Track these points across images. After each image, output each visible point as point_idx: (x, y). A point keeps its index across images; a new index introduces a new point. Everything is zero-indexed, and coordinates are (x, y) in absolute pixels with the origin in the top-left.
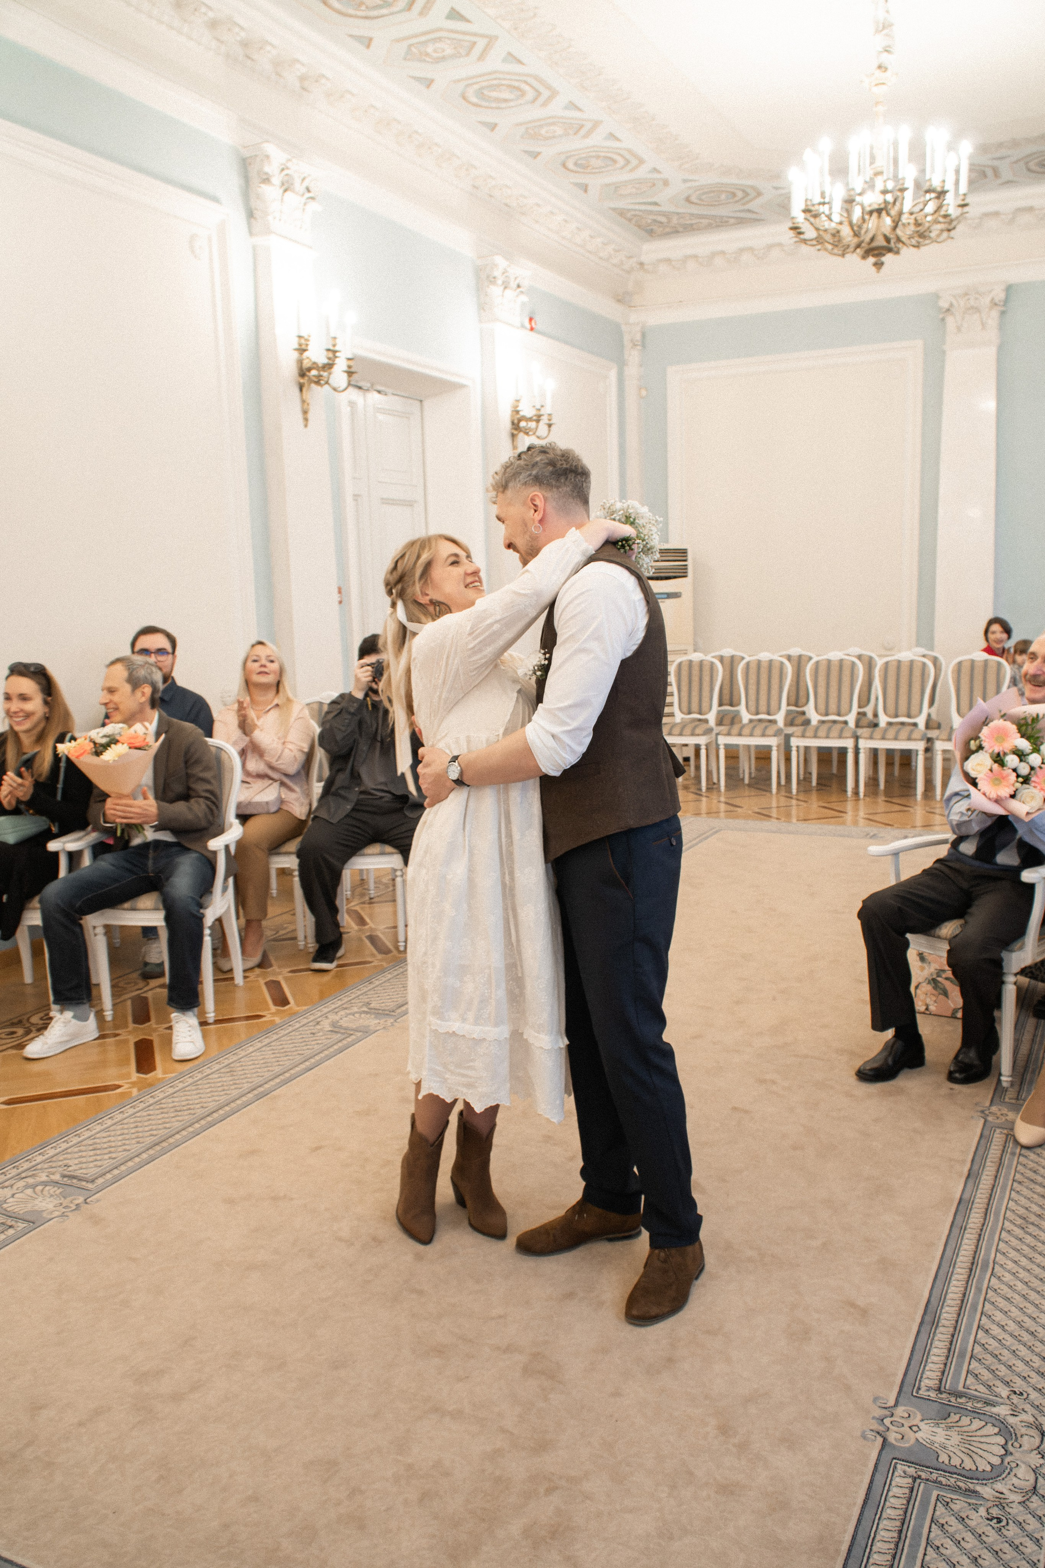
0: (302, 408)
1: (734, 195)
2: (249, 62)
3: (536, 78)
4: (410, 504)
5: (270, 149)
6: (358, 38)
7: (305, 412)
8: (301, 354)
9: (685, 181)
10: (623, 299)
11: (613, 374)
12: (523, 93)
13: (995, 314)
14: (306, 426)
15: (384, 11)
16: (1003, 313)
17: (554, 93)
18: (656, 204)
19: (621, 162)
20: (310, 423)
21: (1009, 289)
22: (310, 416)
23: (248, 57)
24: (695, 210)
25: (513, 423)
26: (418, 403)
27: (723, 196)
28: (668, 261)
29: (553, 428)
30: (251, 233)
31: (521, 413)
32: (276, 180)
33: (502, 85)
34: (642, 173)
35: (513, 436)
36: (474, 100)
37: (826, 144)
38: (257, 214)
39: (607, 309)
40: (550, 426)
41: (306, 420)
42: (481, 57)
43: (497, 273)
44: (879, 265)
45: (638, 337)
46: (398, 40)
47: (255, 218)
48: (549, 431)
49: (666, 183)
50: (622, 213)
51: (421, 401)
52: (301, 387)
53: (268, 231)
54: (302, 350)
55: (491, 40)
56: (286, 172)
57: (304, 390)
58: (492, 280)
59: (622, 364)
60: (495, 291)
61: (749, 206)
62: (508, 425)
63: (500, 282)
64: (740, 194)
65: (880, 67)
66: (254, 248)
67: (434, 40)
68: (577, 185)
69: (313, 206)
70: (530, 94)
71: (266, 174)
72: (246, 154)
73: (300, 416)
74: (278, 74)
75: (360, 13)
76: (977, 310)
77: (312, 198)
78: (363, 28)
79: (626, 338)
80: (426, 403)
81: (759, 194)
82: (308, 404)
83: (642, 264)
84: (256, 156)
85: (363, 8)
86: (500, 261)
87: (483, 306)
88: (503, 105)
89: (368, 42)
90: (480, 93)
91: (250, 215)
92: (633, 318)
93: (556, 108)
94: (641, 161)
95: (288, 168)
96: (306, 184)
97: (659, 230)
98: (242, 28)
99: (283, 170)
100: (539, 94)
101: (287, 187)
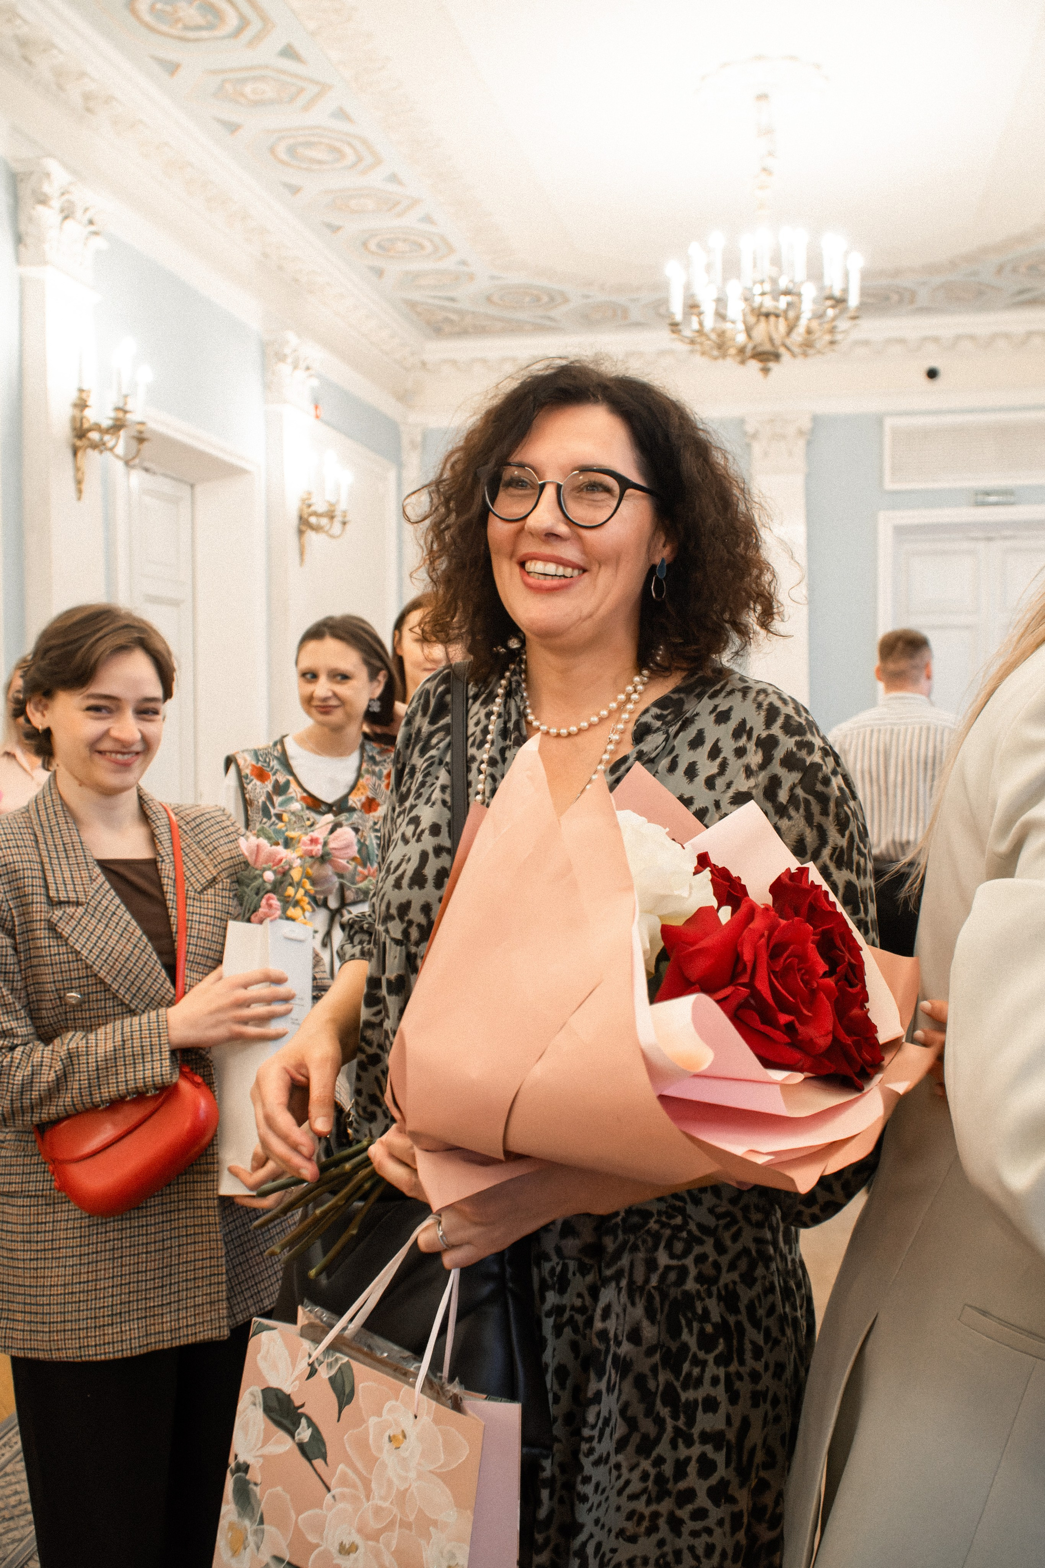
0: (75, 476)
1: (538, 299)
2: (25, 65)
3: (364, 142)
4: (175, 603)
5: (52, 165)
6: (161, 62)
7: (79, 482)
8: (82, 411)
9: (493, 278)
10: (405, 397)
11: (392, 475)
12: (342, 155)
13: (801, 443)
14: (79, 499)
15: (204, 34)
16: (809, 443)
17: (378, 161)
18: (452, 299)
19: (429, 248)
20: (85, 495)
21: (816, 419)
22: (84, 487)
23: (25, 58)
24: (492, 311)
25: (301, 518)
26: (188, 488)
27: (527, 299)
28: (454, 362)
29: (348, 527)
30: (18, 260)
31: (313, 508)
32: (56, 203)
33: (321, 143)
34: (449, 263)
35: (301, 533)
36: (283, 156)
37: (717, 240)
38: (29, 240)
39: (388, 406)
40: (344, 523)
41: (80, 491)
42: (306, 108)
43: (287, 351)
44: (766, 371)
45: (419, 438)
46: (214, 72)
47: (25, 245)
48: (343, 530)
49: (471, 277)
50: (412, 305)
51: (192, 486)
52: (75, 451)
53: (43, 262)
54: (81, 405)
55: (324, 88)
56: (66, 197)
57: (79, 454)
58: (282, 358)
59: (400, 466)
60: (285, 369)
61: (552, 314)
62: (294, 521)
63: (289, 360)
64: (545, 299)
65: (764, 169)
66: (22, 281)
67: (255, 79)
68: (372, 269)
69: (99, 243)
70: (351, 157)
71: (45, 195)
72: (18, 167)
73: (71, 486)
74: (60, 87)
75: (174, 32)
76: (783, 437)
77: (96, 233)
78: (172, 52)
79: (405, 441)
80: (199, 489)
81: (566, 300)
82: (83, 473)
83: (424, 364)
84: (31, 173)
85: (180, 25)
86: (292, 338)
87: (268, 385)
88: (316, 167)
89: (173, 68)
90: (292, 151)
91: (19, 239)
92: (414, 418)
93: (376, 179)
94: (451, 250)
95: (68, 192)
96: (88, 215)
97: (447, 328)
98: (25, 21)
99: (63, 194)
100: (360, 159)
101: (67, 214)
